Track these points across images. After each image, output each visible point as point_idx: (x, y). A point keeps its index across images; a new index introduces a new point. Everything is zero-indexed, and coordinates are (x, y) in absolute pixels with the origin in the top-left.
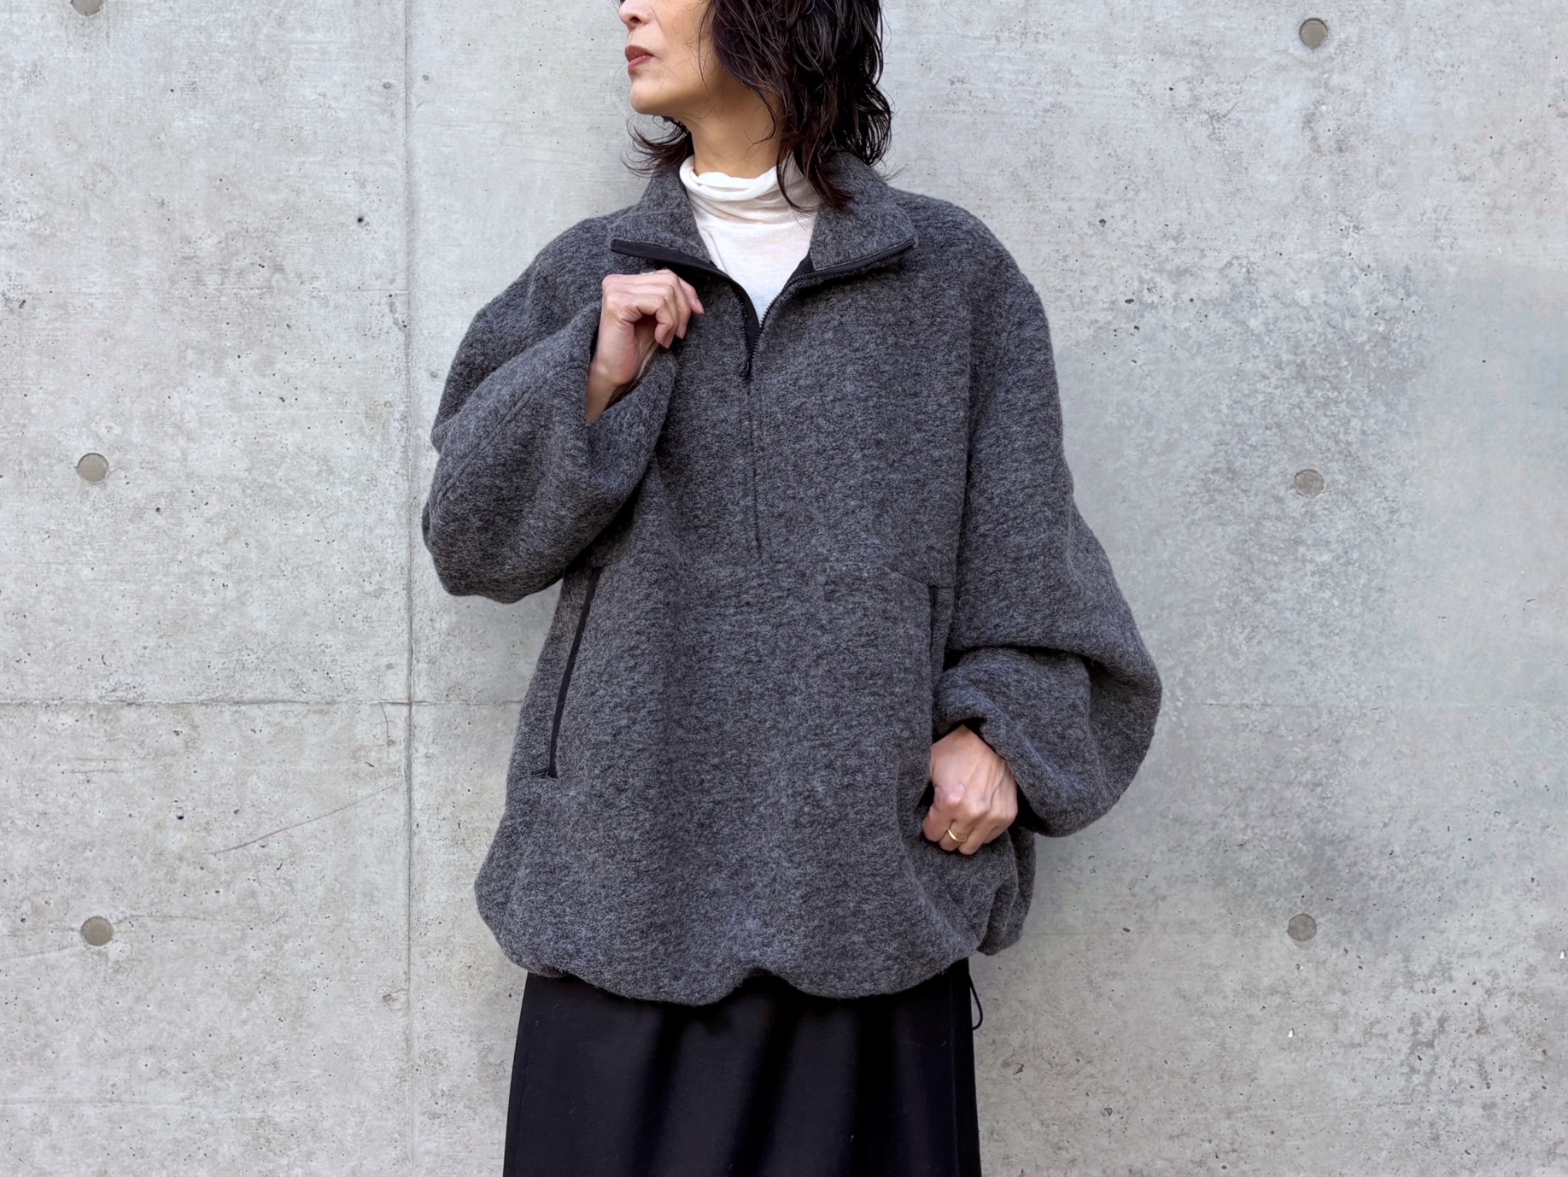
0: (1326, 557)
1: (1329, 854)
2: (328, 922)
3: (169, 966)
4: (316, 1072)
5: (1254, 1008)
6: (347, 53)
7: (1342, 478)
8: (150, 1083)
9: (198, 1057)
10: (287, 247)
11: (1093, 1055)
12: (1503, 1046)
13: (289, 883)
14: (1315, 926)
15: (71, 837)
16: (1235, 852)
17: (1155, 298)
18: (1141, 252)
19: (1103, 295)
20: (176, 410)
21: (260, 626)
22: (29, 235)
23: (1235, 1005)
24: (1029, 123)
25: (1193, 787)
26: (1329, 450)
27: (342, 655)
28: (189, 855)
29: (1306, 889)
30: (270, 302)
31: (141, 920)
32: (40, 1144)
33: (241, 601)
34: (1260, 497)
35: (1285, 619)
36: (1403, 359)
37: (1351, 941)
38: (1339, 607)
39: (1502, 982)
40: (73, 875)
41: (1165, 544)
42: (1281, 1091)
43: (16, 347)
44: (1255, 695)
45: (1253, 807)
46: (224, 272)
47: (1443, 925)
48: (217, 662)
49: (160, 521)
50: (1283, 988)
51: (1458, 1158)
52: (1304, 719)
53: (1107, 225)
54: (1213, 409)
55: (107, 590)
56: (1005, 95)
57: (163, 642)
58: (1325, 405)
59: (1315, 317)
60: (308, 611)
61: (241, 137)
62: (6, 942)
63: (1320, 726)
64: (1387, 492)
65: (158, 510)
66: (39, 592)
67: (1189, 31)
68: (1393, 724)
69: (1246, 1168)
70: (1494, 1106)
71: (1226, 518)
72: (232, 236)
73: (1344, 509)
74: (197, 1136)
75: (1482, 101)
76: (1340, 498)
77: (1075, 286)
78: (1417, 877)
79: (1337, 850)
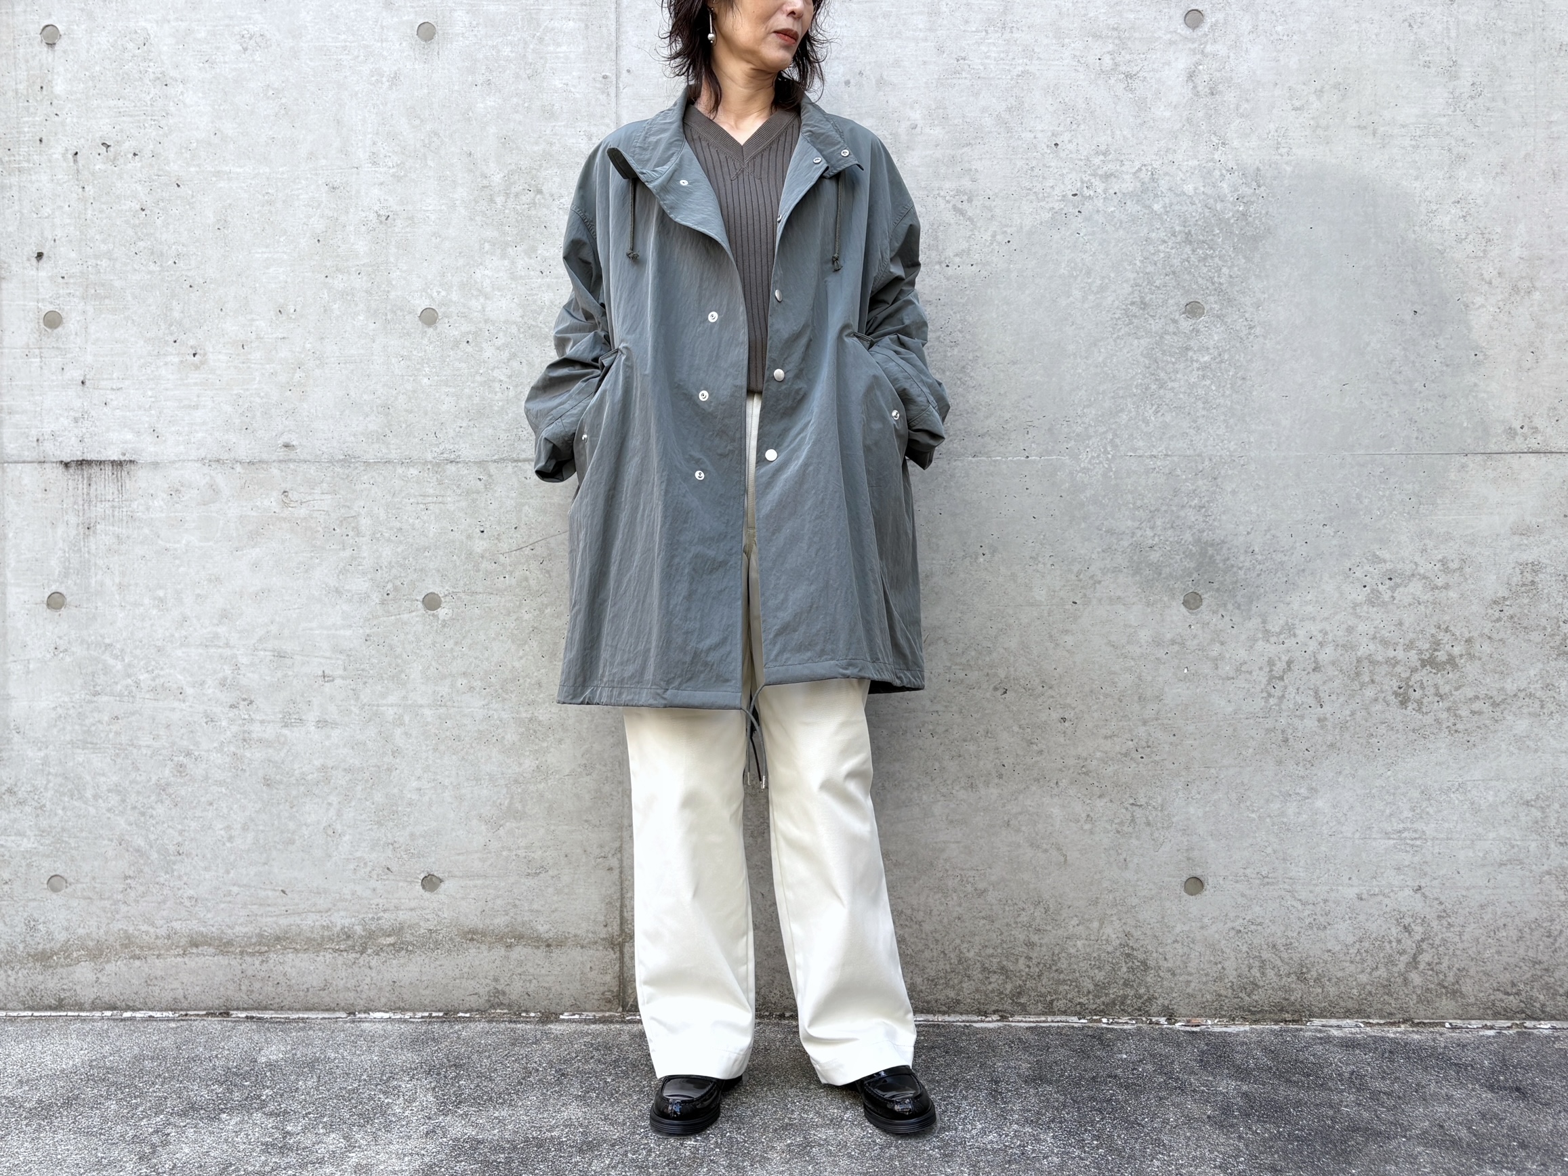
0: (1207, 358)
1: (1210, 552)
3: (475, 623)
5: (1160, 653)
6: (581, 58)
7: (1217, 307)
8: (464, 695)
9: (493, 679)
10: (545, 177)
11: (1053, 682)
12: (1331, 680)
13: (548, 572)
14: (1201, 600)
15: (417, 543)
16: (1147, 552)
17: (1092, 193)
18: (1082, 163)
19: (1057, 191)
20: (478, 280)
23: (1148, 651)
24: (1007, 84)
25: (1119, 509)
26: (1208, 288)
28: (487, 554)
29: (1195, 575)
30: (534, 211)
31: (458, 594)
32: (398, 731)
33: (518, 396)
34: (1163, 320)
35: (1180, 399)
36: (1256, 228)
37: (1228, 611)
38: (1216, 390)
39: (1330, 637)
40: (418, 566)
41: (1100, 352)
42: (1180, 707)
43: (384, 244)
44: (1160, 449)
45: (1159, 522)
46: (507, 195)
47: (1289, 599)
48: (503, 436)
49: (469, 349)
50: (1180, 640)
51: (1301, 754)
52: (1193, 464)
53: (1059, 147)
54: (1130, 263)
55: (438, 392)
56: (992, 67)
57: (471, 423)
58: (1204, 259)
59: (1197, 202)
61: (517, 112)
62: (378, 607)
63: (1203, 468)
64: (1247, 315)
65: (468, 342)
66: (397, 393)
67: (1112, 22)
68: (1252, 467)
69: (1157, 758)
70: (1326, 719)
71: (1140, 334)
72: (511, 173)
73: (1219, 326)
74: (492, 728)
75: (1308, 57)
76: (1215, 319)
77: (1039, 185)
78: (1271, 566)
79: (1216, 550)
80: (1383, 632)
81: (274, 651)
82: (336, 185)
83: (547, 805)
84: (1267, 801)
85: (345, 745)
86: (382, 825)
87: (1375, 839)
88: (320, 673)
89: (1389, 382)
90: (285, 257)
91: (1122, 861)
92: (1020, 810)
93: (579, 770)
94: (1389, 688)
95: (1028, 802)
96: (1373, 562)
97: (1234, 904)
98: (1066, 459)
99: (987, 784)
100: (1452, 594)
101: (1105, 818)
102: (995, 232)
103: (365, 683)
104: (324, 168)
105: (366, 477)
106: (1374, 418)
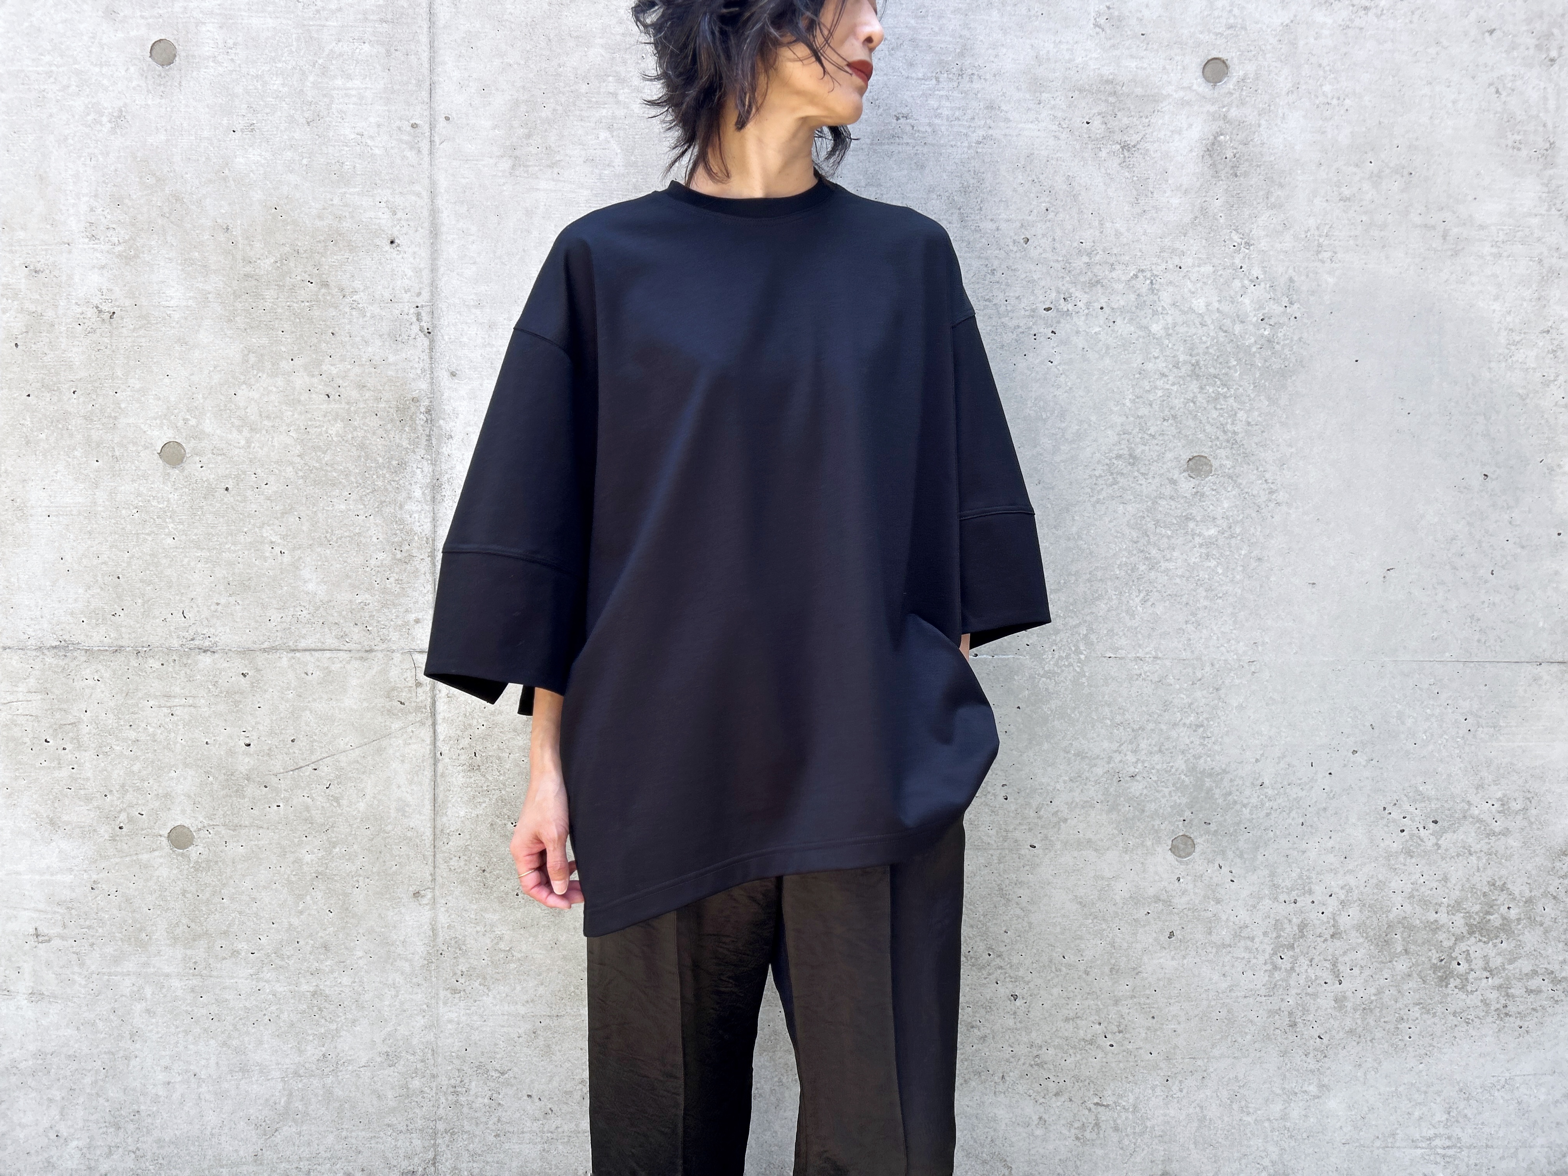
0: (1213, 532)
1: (1208, 785)
2: (368, 832)
3: (239, 867)
4: (359, 954)
5: (1140, 914)
6: (381, 98)
7: (1228, 463)
8: (224, 962)
9: (264, 940)
10: (331, 266)
11: (1002, 950)
12: (1354, 949)
13: (337, 799)
14: (1194, 845)
15: (159, 760)
16: (1127, 782)
17: (1070, 307)
18: (1059, 266)
19: (1025, 303)
20: (240, 405)
21: (311, 587)
23: (1124, 910)
24: (964, 153)
25: (1093, 726)
26: (1218, 438)
27: (377, 611)
28: (255, 775)
29: (1187, 814)
30: (317, 313)
31: (216, 828)
32: (139, 1007)
33: (296, 565)
34: (1157, 480)
35: (1176, 584)
36: (1285, 359)
37: (1227, 859)
38: (1223, 574)
39: (1355, 895)
40: (160, 791)
41: (1074, 520)
42: (1162, 982)
43: (108, 352)
44: (1147, 650)
45: (1143, 745)
46: (280, 288)
47: (1305, 845)
48: (275, 617)
49: (229, 498)
50: (1165, 897)
51: (1312, 1042)
52: (1190, 670)
53: (1030, 243)
54: (1118, 403)
55: (186, 557)
56: (943, 129)
57: (232, 600)
58: (1215, 400)
59: (1209, 322)
60: (350, 574)
61: (292, 171)
62: (107, 845)
64: (1267, 476)
65: (227, 489)
66: (130, 558)
67: (1105, 72)
68: (1266, 675)
69: (1130, 1047)
70: (1344, 998)
71: (1127, 498)
72: (285, 257)
73: (1229, 489)
74: (263, 1005)
75: (1364, 129)
76: (1226, 479)
77: (1001, 296)
78: (1283, 804)
79: (1215, 781)
80: (1423, 889)
82: (39, 266)
83: (337, 1105)
84: (1267, 1101)
85: (67, 1026)
86: (121, 1126)
87: (1399, 1148)
88: (32, 931)
89: (1447, 567)
93: (379, 1060)
94: (1427, 960)
96: (1415, 800)
98: (1026, 660)
100: (1514, 842)
101: (1062, 1122)
103: (92, 945)
104: (23, 243)
105: (88, 671)
106: (1425, 614)
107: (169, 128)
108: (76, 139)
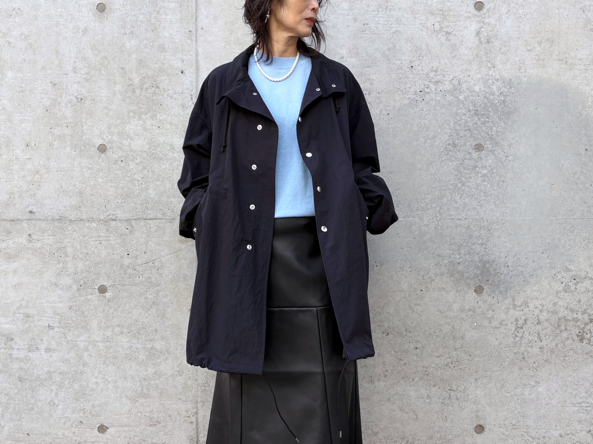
0: (485, 171)
1: (487, 266)
2: (173, 286)
3: (124, 300)
4: (169, 333)
5: (464, 316)
6: (178, 22)
8: (118, 336)
9: (133, 328)
10: (160, 81)
11: (411, 330)
12: (546, 328)
13: (161, 274)
14: (483, 289)
15: (95, 260)
16: (457, 266)
17: (429, 90)
18: (424, 76)
19: (412, 89)
20: (127, 131)
21: (152, 196)
22: (84, 79)
23: (457, 315)
24: (388, 37)
25: (443, 245)
26: (486, 137)
27: (177, 205)
28: (131, 266)
29: (480, 277)
30: (155, 98)
31: (116, 286)
32: (86, 354)
33: (147, 188)
34: (464, 153)
35: (472, 191)
36: (510, 108)
37: (496, 294)
38: (490, 187)
39: (545, 307)
40: (96, 272)
41: (433, 168)
42: (473, 342)
43: (80, 112)
44: (463, 215)
45: (462, 251)
46: (142, 89)
47: (525, 289)
48: (139, 207)
49: (123, 164)
50: (473, 309)
51: (531, 365)
52: (479, 223)
53: (413, 68)
54: (448, 125)
55: (106, 185)
56: (381, 28)
57: (123, 201)
58: (484, 123)
59: (481, 95)
60: (167, 191)
61: (146, 48)
62: (76, 292)
63: (484, 225)
64: (505, 151)
65: (122, 161)
66: (86, 186)
67: (439, 7)
68: (508, 224)
69: (462, 367)
70: (543, 348)
71: (453, 159)
72: (144, 78)
73: (491, 156)
74: (132, 353)
75: (534, 26)
76: (490, 152)
77: (403, 87)
78: (516, 273)
79: (490, 265)
80: (571, 305)
81: (24, 314)
82: (56, 83)
83: (160, 391)
84: (515, 388)
85: (59, 361)
86: (78, 400)
87: (568, 407)
88: (47, 325)
89: (574, 183)
90: (30, 118)
91: (444, 417)
92: (395, 392)
93: (176, 373)
94: (574, 333)
95: (399, 389)
96: (566, 271)
97: (499, 438)
98: (417, 220)
99: (379, 380)
101: (436, 397)
102: (382, 109)
103: (69, 330)
104: (50, 74)
105: (70, 228)
106: (566, 201)
107: (103, 33)
108: (70, 38)
